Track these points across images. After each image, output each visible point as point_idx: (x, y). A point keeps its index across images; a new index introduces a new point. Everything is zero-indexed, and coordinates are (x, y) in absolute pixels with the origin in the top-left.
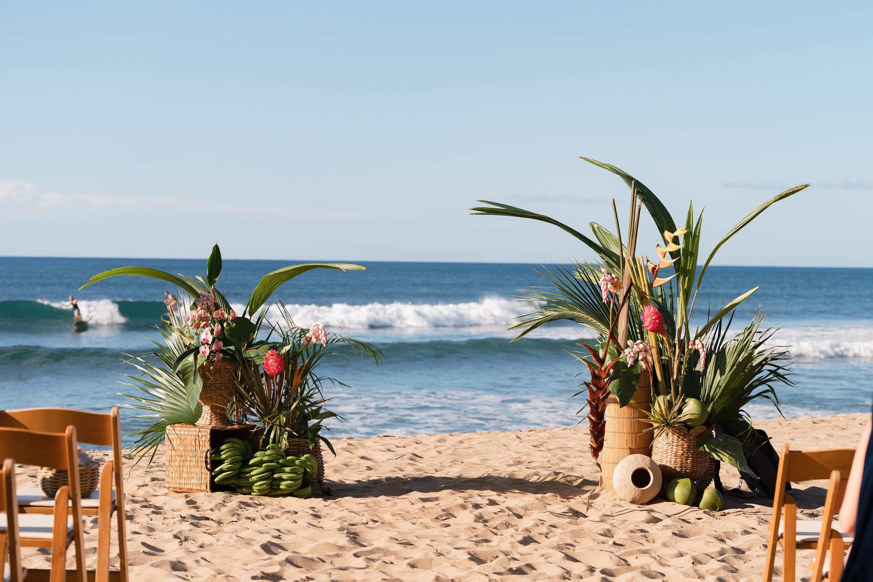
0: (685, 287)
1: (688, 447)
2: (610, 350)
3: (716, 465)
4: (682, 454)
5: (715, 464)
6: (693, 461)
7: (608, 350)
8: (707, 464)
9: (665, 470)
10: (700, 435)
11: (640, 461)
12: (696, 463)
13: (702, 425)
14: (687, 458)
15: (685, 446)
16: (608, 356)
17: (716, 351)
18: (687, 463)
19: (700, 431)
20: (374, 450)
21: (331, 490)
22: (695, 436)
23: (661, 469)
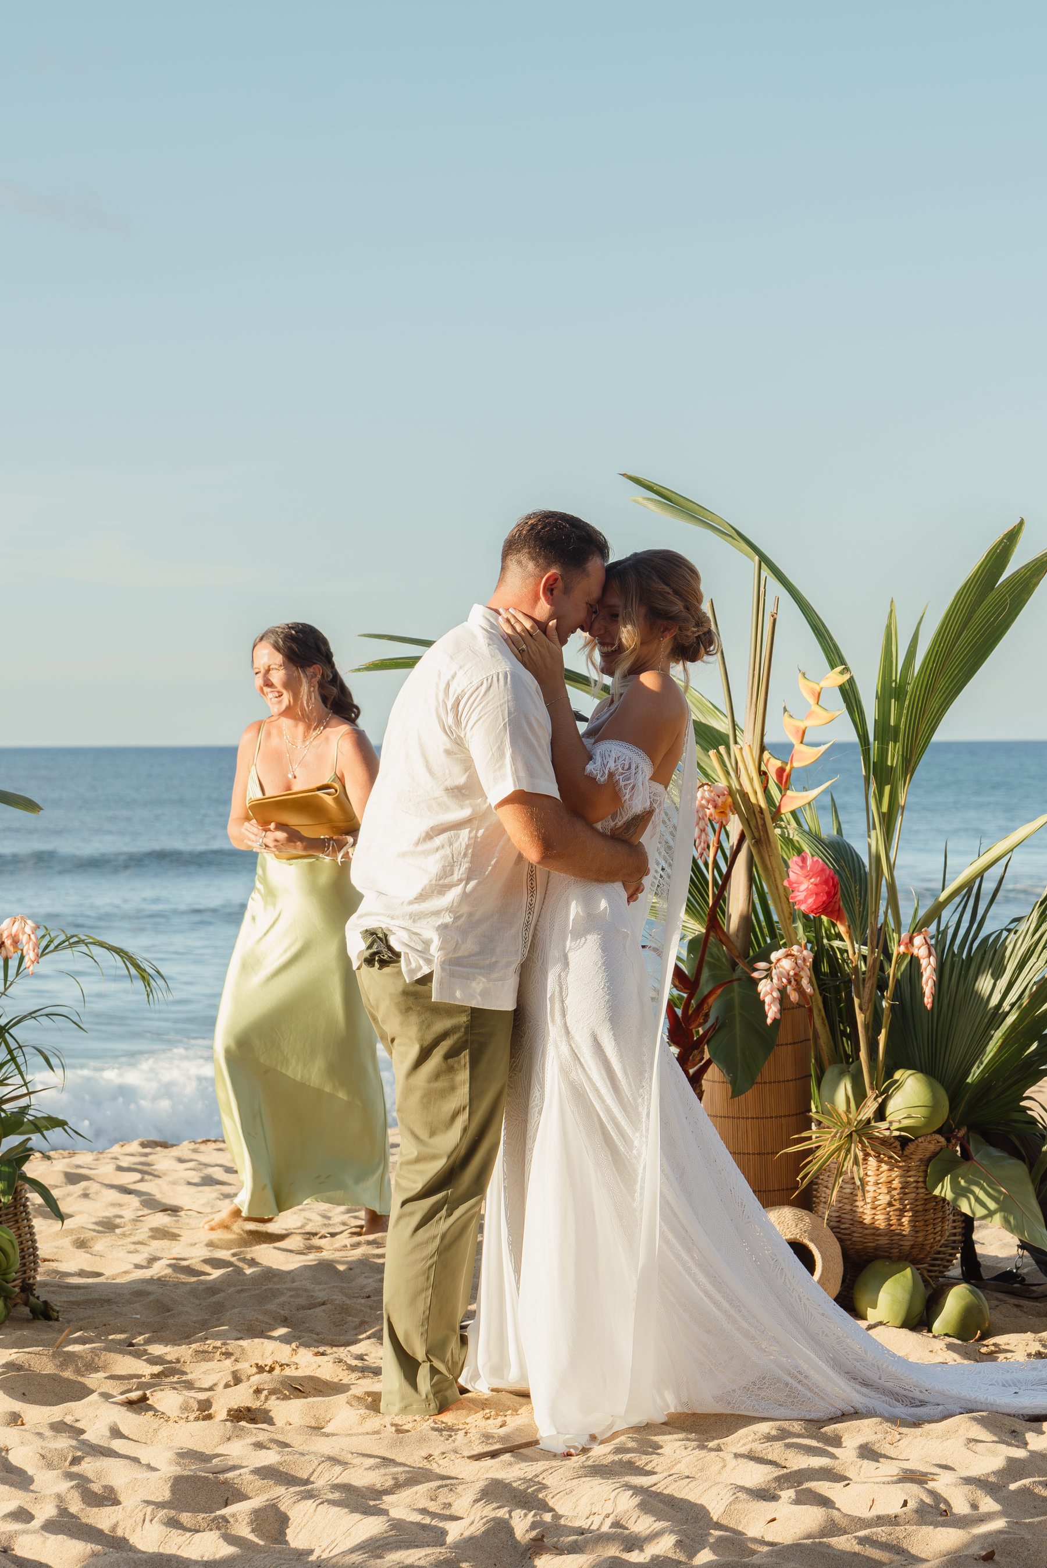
0: (885, 808)
1: (905, 1186)
2: (712, 956)
3: (963, 1228)
4: (890, 1204)
5: (964, 1225)
6: (913, 1221)
7: (707, 958)
8: (948, 1226)
9: (849, 1243)
10: (930, 1159)
11: (791, 1222)
12: (922, 1223)
13: (935, 1132)
14: (902, 1212)
15: (896, 1184)
16: (705, 974)
17: (964, 956)
18: (901, 1224)
19: (932, 1147)
20: (174, 1183)
21: (52, 1308)
22: (921, 1160)
23: (838, 1238)
